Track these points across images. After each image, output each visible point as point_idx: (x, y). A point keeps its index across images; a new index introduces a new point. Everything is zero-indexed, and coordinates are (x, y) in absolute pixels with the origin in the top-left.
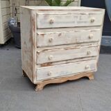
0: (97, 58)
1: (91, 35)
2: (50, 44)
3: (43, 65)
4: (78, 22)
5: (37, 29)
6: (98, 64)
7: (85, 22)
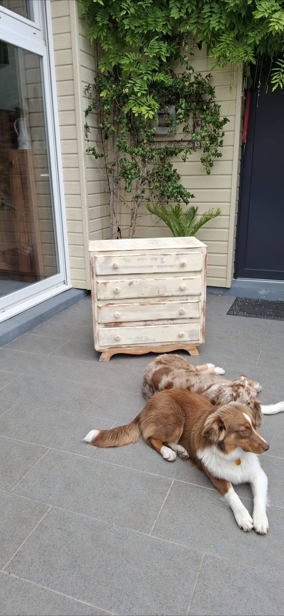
0: (202, 320)
1: (183, 285)
2: (116, 297)
3: (107, 325)
4: (158, 267)
5: (97, 276)
6: (205, 332)
7: (172, 266)
